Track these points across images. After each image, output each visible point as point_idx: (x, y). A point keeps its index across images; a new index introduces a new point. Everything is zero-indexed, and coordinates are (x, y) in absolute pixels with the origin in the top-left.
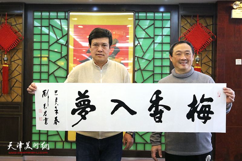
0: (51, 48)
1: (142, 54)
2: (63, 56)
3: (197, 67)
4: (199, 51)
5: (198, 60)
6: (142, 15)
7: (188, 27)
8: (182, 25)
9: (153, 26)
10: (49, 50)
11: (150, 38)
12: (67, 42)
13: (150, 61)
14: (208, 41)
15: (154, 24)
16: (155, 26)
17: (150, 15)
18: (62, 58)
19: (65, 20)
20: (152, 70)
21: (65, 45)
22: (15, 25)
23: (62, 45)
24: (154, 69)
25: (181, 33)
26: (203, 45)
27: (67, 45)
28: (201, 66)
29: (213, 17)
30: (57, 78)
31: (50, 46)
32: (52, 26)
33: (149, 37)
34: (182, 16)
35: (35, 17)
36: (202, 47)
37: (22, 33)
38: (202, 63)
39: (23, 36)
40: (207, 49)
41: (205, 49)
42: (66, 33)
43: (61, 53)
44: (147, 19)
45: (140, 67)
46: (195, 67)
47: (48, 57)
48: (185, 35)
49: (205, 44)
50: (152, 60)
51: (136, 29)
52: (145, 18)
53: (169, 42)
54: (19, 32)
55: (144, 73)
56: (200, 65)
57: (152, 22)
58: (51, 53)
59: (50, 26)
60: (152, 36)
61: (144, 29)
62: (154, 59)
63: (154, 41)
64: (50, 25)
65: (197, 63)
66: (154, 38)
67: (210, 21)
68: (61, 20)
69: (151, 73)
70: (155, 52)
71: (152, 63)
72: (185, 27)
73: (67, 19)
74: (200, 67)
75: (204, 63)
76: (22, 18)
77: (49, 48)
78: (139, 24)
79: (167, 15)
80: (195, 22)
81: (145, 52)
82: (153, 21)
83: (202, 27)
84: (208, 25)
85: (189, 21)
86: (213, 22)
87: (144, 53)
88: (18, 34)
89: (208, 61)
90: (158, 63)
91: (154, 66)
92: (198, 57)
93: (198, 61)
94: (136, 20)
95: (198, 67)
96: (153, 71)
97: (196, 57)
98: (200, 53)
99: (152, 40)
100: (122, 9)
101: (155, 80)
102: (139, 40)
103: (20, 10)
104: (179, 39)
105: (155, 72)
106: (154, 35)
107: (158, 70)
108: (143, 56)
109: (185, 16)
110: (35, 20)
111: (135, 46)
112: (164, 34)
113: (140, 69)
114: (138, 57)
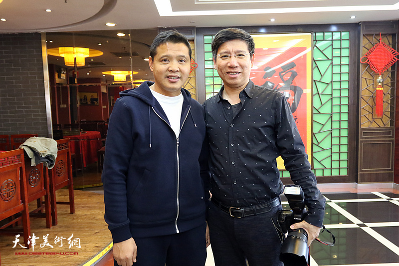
1: (320, 77)
4: (381, 71)
6: (319, 35)
7: (369, 46)
8: (363, 45)
9: (331, 47)
13: (328, 84)
14: (392, 61)
16: (334, 47)
17: (328, 34)
20: (331, 93)
25: (362, 53)
28: (383, 88)
33: (327, 59)
34: (363, 35)
35: (205, 42)
37: (194, 60)
38: (384, 84)
44: (325, 39)
45: (318, 91)
46: (377, 89)
48: (367, 56)
49: (389, 64)
50: (330, 83)
51: (313, 50)
52: (323, 39)
53: (348, 63)
55: (322, 97)
60: (330, 58)
61: (321, 50)
62: (332, 82)
63: (332, 63)
65: (379, 84)
66: (332, 60)
69: (330, 97)
70: (334, 75)
71: (330, 86)
72: (367, 47)
75: (386, 85)
76: (194, 43)
78: (317, 45)
79: (345, 35)
80: (377, 42)
82: (331, 41)
84: (390, 44)
85: (371, 40)
87: (322, 76)
90: (336, 86)
91: (332, 89)
92: (380, 78)
94: (313, 41)
95: (380, 89)
96: (332, 95)
97: (378, 78)
98: (382, 73)
99: (330, 62)
100: (299, 29)
101: (333, 104)
102: (317, 62)
103: (191, 34)
104: (361, 61)
105: (333, 96)
106: (332, 57)
107: (336, 94)
108: (320, 80)
109: (367, 35)
110: (205, 45)
111: (313, 69)
112: (342, 55)
113: (318, 93)
114: (315, 81)
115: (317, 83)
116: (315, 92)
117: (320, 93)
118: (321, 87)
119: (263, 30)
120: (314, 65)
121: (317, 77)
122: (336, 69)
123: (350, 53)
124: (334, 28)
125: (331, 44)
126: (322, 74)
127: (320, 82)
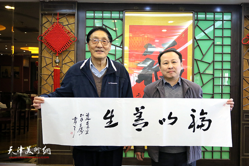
1: (201, 56)
2: (117, 58)
6: (201, 16)
9: (213, 27)
11: (210, 39)
12: (122, 43)
13: (210, 63)
15: (214, 25)
16: (216, 27)
17: (210, 16)
19: (120, 21)
20: (212, 73)
21: (120, 47)
22: (67, 25)
23: (116, 46)
24: (214, 73)
25: (244, 34)
27: (122, 46)
32: (106, 26)
33: (208, 38)
34: (245, 17)
35: (87, 17)
37: (74, 34)
39: (76, 36)
42: (121, 34)
43: (115, 55)
44: (207, 19)
48: (248, 37)
50: (211, 63)
51: (195, 30)
52: (204, 19)
53: (230, 44)
54: (72, 33)
55: (203, 76)
60: (212, 38)
61: (203, 30)
62: (214, 62)
63: (214, 43)
64: (104, 25)
66: (214, 40)
68: (115, 20)
69: (211, 77)
70: (215, 55)
71: (212, 65)
72: (247, 28)
73: (122, 20)
76: (75, 18)
78: (198, 25)
79: (227, 17)
81: (205, 55)
82: (213, 22)
87: (204, 55)
88: (70, 34)
90: (218, 66)
91: (214, 69)
94: (195, 20)
96: (213, 75)
99: (212, 42)
101: (215, 84)
102: (199, 42)
103: (73, 9)
104: (242, 41)
105: (215, 76)
106: (215, 37)
107: (218, 74)
108: (202, 59)
110: (87, 20)
111: (194, 48)
112: (224, 36)
113: (200, 72)
114: (196, 60)
115: (199, 63)
116: (196, 71)
118: (202, 67)
120: (196, 44)
121: (198, 56)
122: (218, 50)
123: (232, 33)
126: (204, 53)
127: (201, 61)
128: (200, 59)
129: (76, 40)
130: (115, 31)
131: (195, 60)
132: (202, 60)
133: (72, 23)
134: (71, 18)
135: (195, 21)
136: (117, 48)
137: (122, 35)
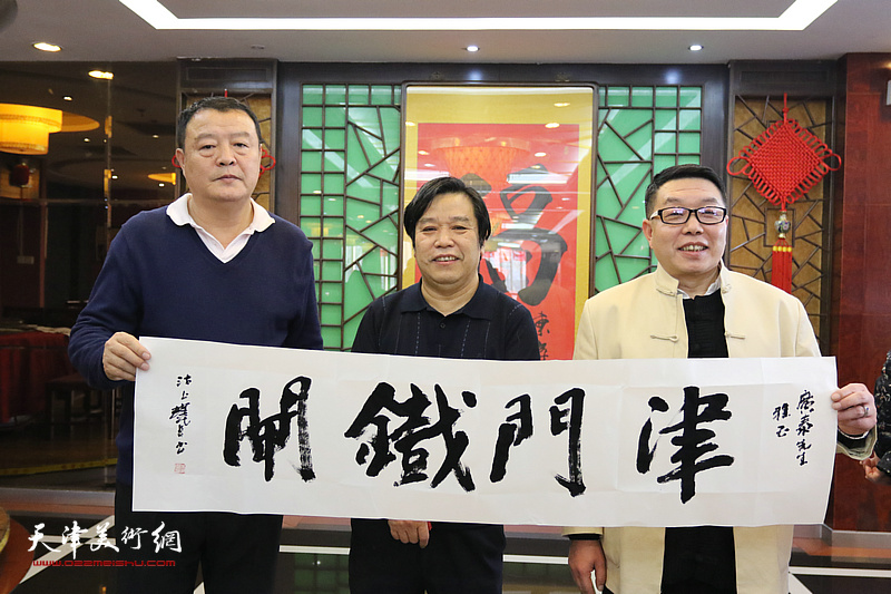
0: (351, 192)
1: (617, 209)
2: (384, 214)
3: (780, 249)
4: (786, 200)
5: (785, 227)
6: (617, 94)
7: (754, 129)
8: (736, 127)
9: (650, 126)
10: (345, 197)
11: (642, 161)
12: (399, 173)
14: (815, 172)
15: (652, 121)
16: (656, 128)
17: (642, 94)
18: (382, 219)
19: (394, 111)
21: (392, 183)
23: (383, 181)
25: (733, 147)
26: (800, 185)
27: (397, 182)
28: (793, 246)
29: (828, 100)
30: (369, 278)
31: (347, 185)
32: (355, 127)
33: (636, 159)
34: (737, 98)
35: (305, 102)
36: (796, 189)
37: (270, 148)
38: (796, 236)
39: (274, 156)
40: (811, 198)
41: (805, 195)
42: (396, 147)
43: (380, 205)
44: (633, 105)
45: (610, 248)
46: (775, 249)
47: (343, 217)
48: (745, 155)
49: (807, 180)
51: (598, 134)
52: (626, 105)
55: (621, 264)
56: (790, 243)
57: (647, 115)
58: (350, 204)
59: (350, 127)
60: (647, 158)
61: (623, 135)
63: (652, 171)
64: (349, 123)
65: (781, 236)
66: (651, 163)
67: (819, 114)
68: (381, 109)
72: (745, 131)
73: (399, 108)
74: (790, 249)
75: (802, 238)
76: (270, 104)
77: (345, 190)
78: (610, 120)
79: (693, 96)
80: (775, 116)
81: (626, 205)
82: (651, 112)
83: (798, 130)
84: (814, 126)
85: (757, 111)
86: (828, 114)
87: (623, 206)
89: (812, 230)
92: (783, 218)
93: (785, 232)
94: (600, 108)
95: (785, 249)
97: (778, 219)
98: (790, 206)
99: (647, 167)
100: (560, 77)
102: (609, 168)
103: (265, 81)
104: (728, 168)
106: (654, 155)
108: (618, 216)
109: (747, 98)
110: (305, 109)
111: (595, 187)
112: (680, 151)
113: (611, 253)
114: (603, 220)
115: (609, 226)
116: (601, 249)
117: (616, 251)
118: (619, 238)
119: (475, 76)
120: (601, 175)
121: (608, 208)
123: (704, 145)
124: (672, 78)
125: (649, 118)
126: (624, 202)
127: (616, 221)
128: (613, 218)
129: (276, 164)
130: (382, 139)
131: (597, 219)
132: (619, 220)
133: (265, 117)
134: (263, 105)
135: (601, 111)
136: (386, 187)
137: (398, 150)
